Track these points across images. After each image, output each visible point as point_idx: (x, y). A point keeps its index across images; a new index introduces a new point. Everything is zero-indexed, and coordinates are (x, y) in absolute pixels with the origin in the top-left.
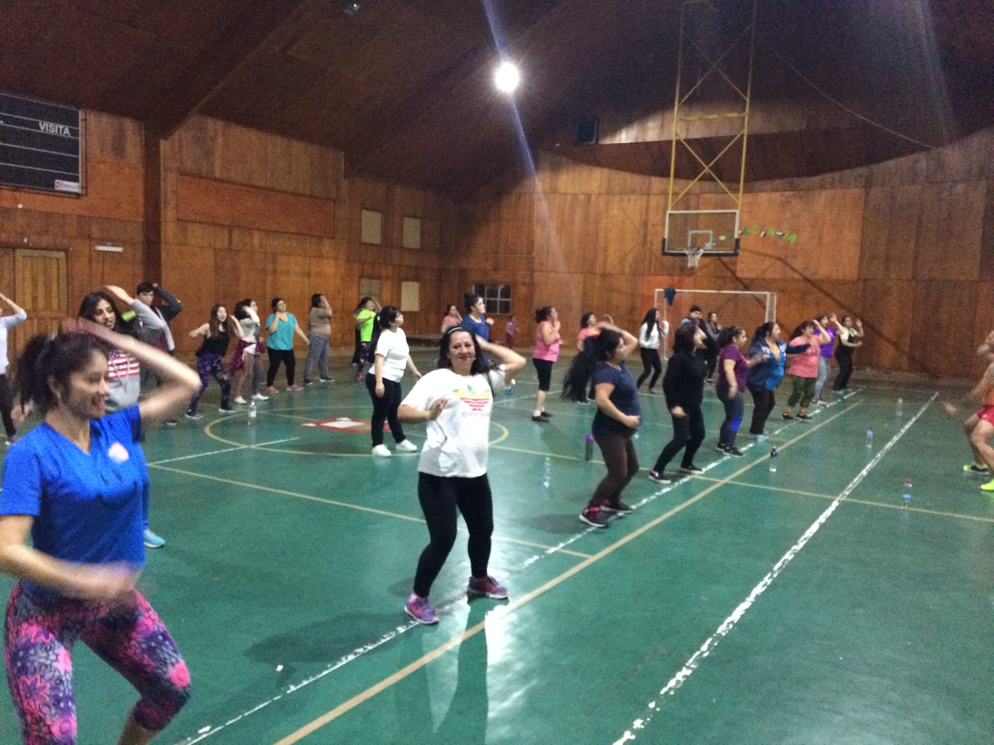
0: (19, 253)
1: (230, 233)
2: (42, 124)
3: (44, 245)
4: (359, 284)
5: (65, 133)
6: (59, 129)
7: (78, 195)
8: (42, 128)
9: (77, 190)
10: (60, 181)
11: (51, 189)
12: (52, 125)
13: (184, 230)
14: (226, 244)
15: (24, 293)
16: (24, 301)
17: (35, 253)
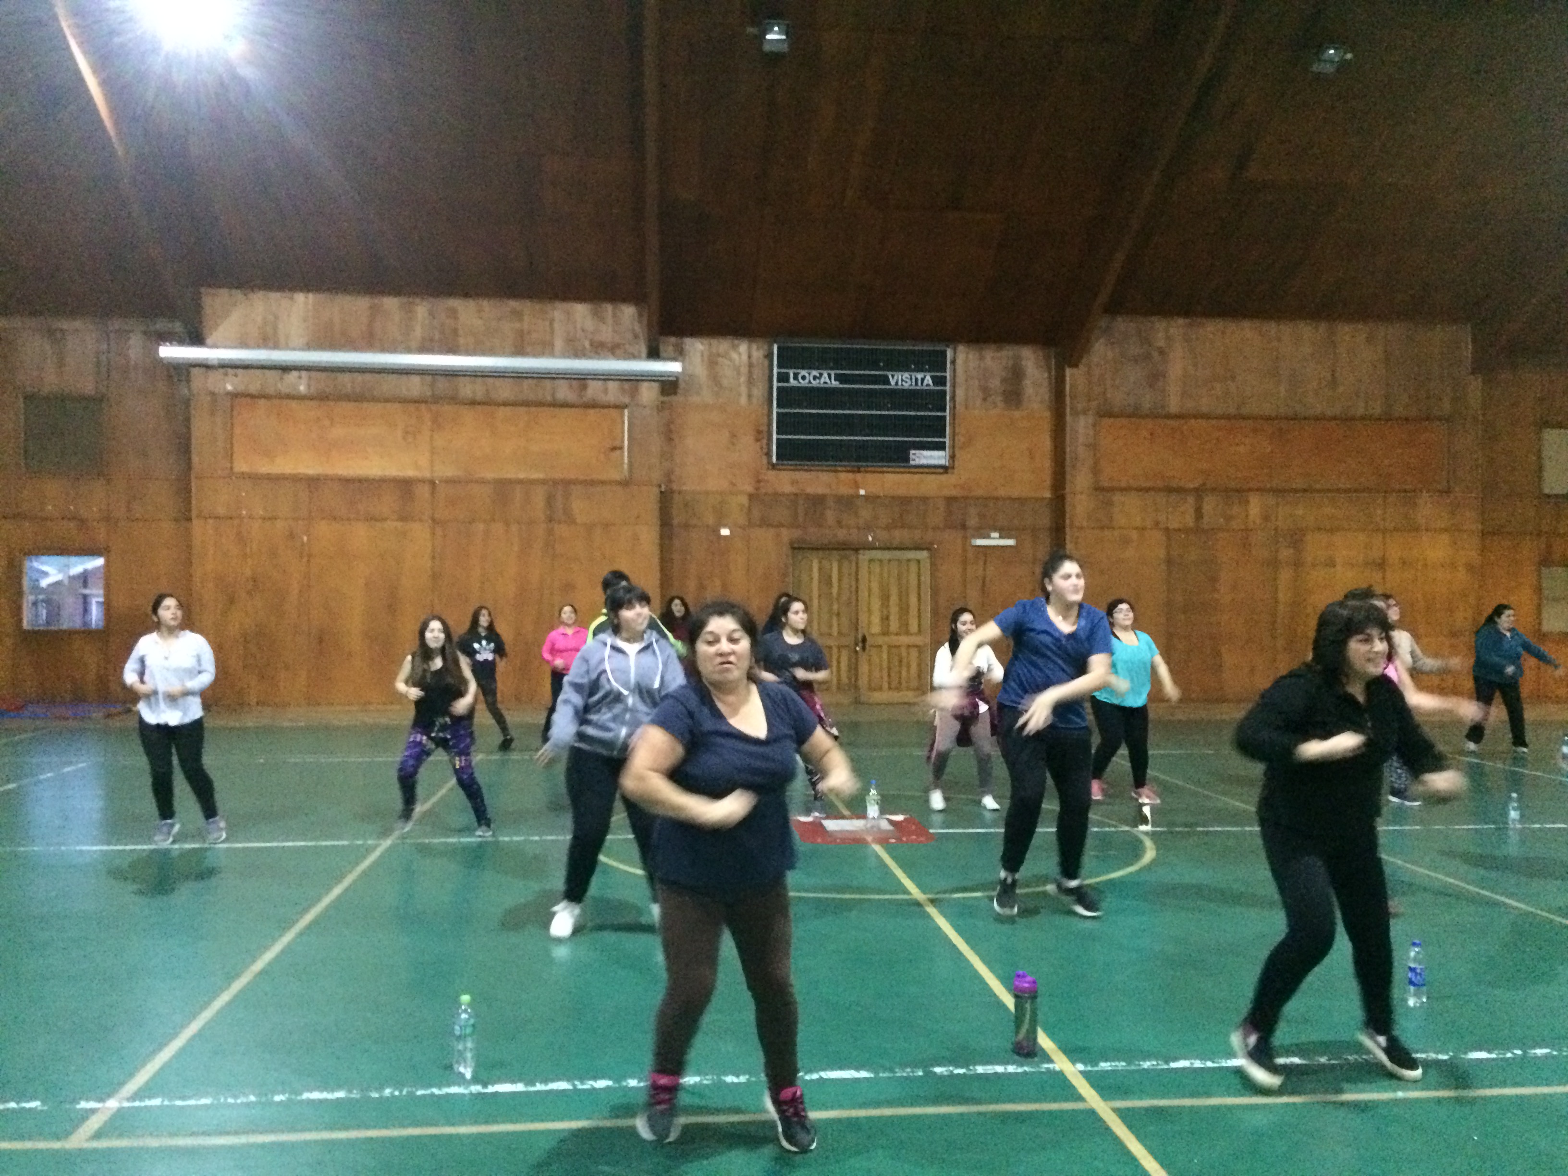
0: (865, 556)
1: (1199, 499)
2: (893, 376)
3: (895, 543)
4: (1539, 577)
5: (925, 382)
6: (916, 379)
7: (945, 469)
8: (893, 382)
9: (942, 462)
10: (917, 452)
11: (905, 464)
12: (906, 375)
13: (1110, 503)
14: (1190, 521)
15: (869, 611)
16: (870, 623)
17: (886, 555)
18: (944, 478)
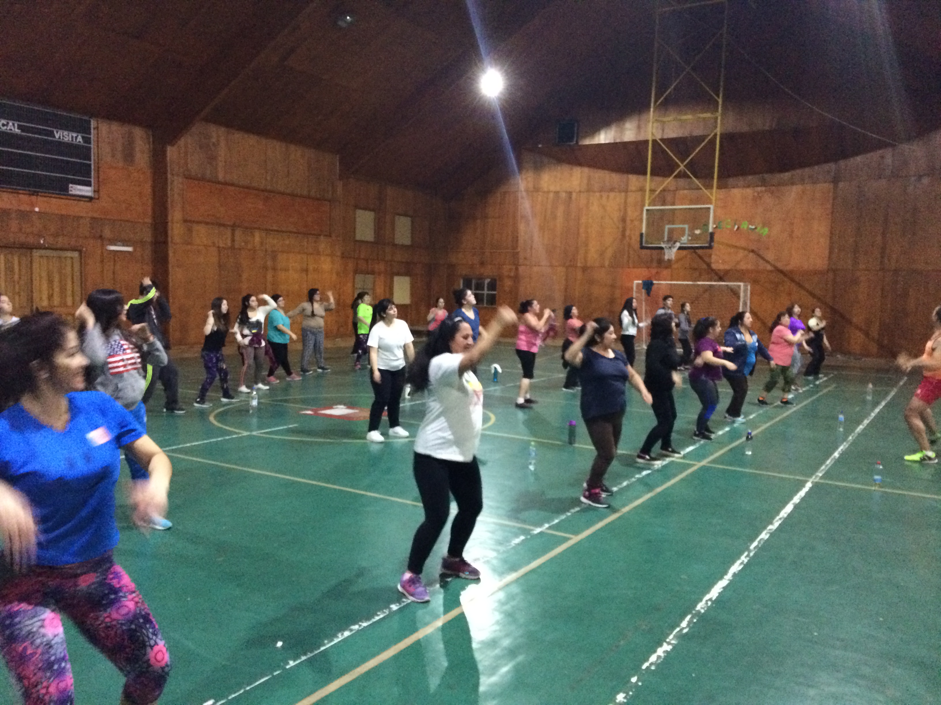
0: (36, 254)
1: (233, 231)
2: (57, 132)
3: (59, 246)
4: (354, 279)
5: (78, 140)
6: (72, 137)
7: (90, 199)
8: (57, 136)
9: (90, 194)
10: (74, 186)
11: (65, 193)
12: (66, 133)
13: (190, 230)
14: (229, 244)
15: (40, 291)
16: (41, 299)
17: (49, 253)
18: (89, 204)
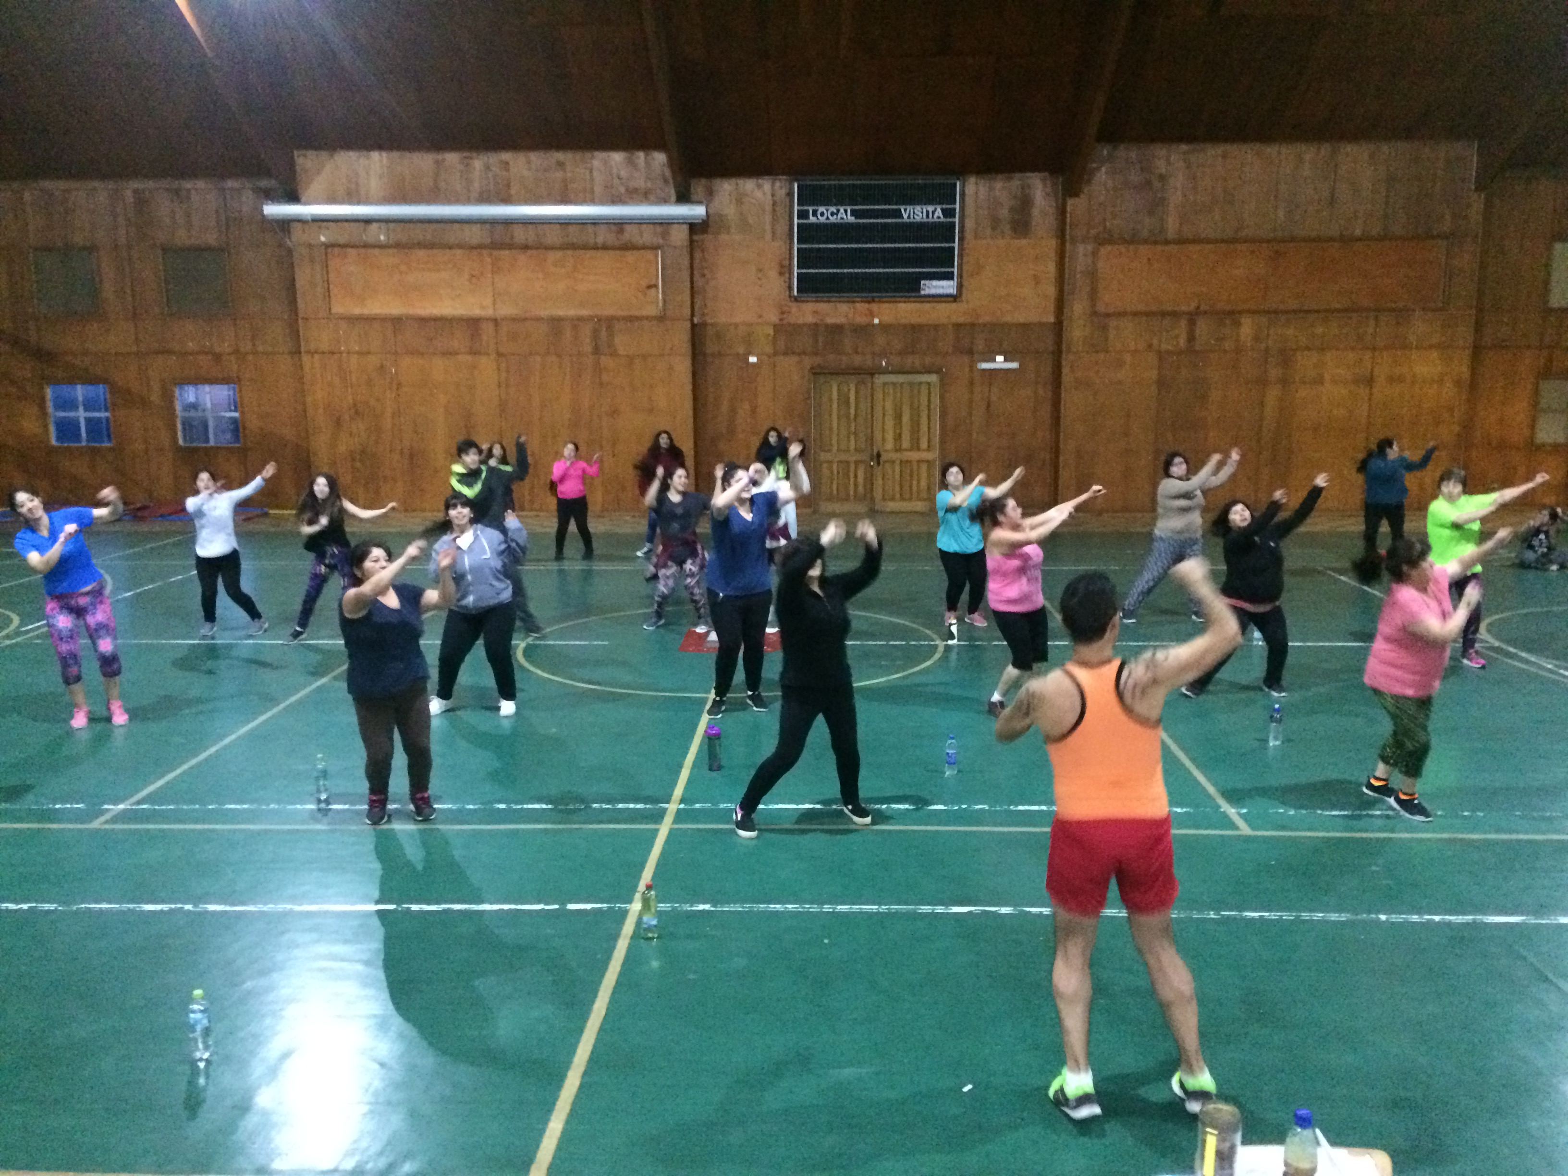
1: (1192, 323)
2: (905, 210)
3: (909, 367)
4: (1536, 392)
5: (936, 215)
6: (928, 212)
7: (954, 298)
8: (905, 216)
9: (952, 291)
10: (927, 282)
11: (917, 294)
12: (918, 208)
13: (1105, 328)
14: (1182, 342)
15: (883, 430)
16: (884, 440)
17: (901, 378)
18: (954, 305)
